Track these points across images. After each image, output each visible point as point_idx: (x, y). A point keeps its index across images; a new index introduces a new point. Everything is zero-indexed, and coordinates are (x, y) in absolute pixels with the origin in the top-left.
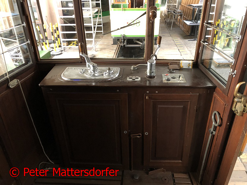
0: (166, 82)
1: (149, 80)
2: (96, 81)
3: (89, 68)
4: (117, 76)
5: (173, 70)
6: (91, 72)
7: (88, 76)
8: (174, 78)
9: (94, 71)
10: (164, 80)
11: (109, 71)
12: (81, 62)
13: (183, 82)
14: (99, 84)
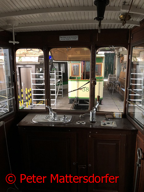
0: (103, 126)
1: (91, 124)
2: (55, 123)
3: (51, 115)
4: (69, 121)
5: (109, 118)
6: (52, 117)
7: (50, 120)
8: (108, 123)
9: (54, 117)
10: (102, 124)
11: (64, 118)
12: (46, 112)
13: (115, 126)
14: (57, 126)
